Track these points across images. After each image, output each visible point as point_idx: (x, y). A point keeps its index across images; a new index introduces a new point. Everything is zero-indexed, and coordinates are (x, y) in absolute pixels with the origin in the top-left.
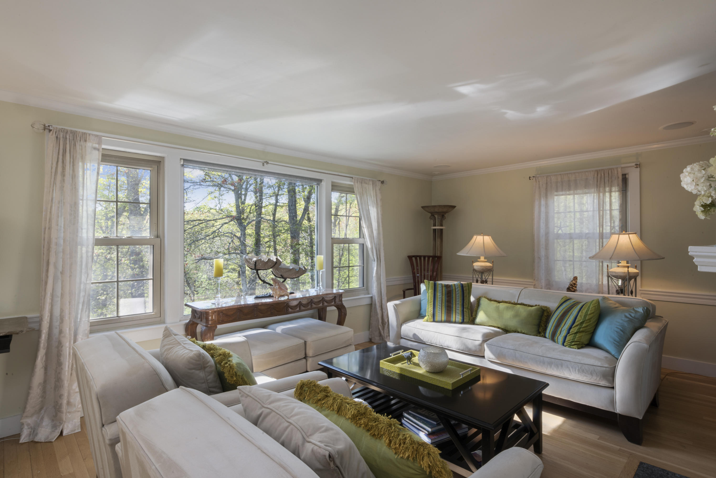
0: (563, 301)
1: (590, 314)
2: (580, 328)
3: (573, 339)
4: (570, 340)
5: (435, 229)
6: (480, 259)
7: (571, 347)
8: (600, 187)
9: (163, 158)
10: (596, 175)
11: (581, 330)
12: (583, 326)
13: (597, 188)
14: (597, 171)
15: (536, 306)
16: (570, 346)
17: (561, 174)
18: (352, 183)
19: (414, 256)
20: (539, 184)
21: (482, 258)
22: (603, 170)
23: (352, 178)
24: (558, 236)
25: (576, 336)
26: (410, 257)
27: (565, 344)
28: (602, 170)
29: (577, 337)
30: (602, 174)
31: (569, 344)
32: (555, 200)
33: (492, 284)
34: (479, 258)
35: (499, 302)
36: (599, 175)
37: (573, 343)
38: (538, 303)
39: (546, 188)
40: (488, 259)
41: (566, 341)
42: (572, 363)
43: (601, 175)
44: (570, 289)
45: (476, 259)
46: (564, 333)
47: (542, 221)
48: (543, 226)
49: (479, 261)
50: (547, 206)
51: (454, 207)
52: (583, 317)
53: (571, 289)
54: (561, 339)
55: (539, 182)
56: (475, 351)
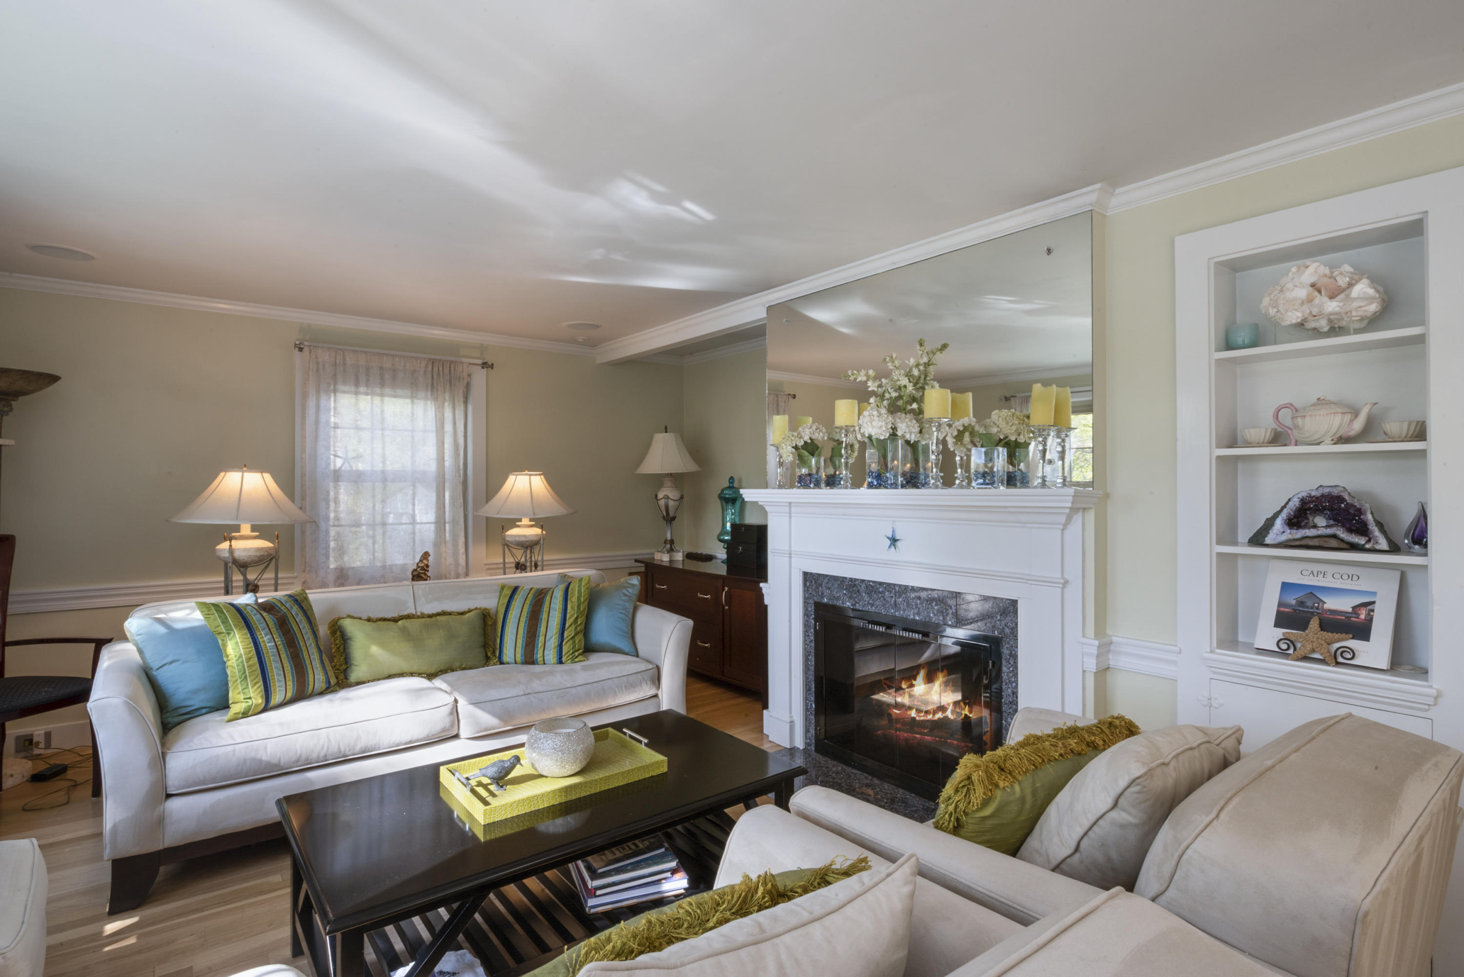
0: (510, 592)
1: (583, 602)
2: (576, 628)
3: (573, 648)
4: (569, 651)
6: (239, 532)
7: (576, 660)
8: (437, 390)
10: (430, 368)
11: (578, 629)
12: (579, 623)
13: (432, 391)
14: (433, 362)
15: (471, 610)
16: (573, 661)
17: (365, 353)
20: (317, 363)
22: (442, 362)
24: (337, 475)
25: (575, 641)
27: (564, 659)
28: (440, 360)
29: (577, 642)
30: (441, 369)
31: (571, 656)
36: (436, 369)
37: (576, 654)
39: (335, 375)
41: (564, 654)
42: (614, 679)
43: (439, 369)
44: (421, 577)
46: (553, 642)
47: (322, 443)
48: (324, 453)
50: (336, 411)
51: (54, 379)
52: (576, 609)
53: (423, 576)
54: (551, 655)
55: (317, 358)
56: (444, 730)
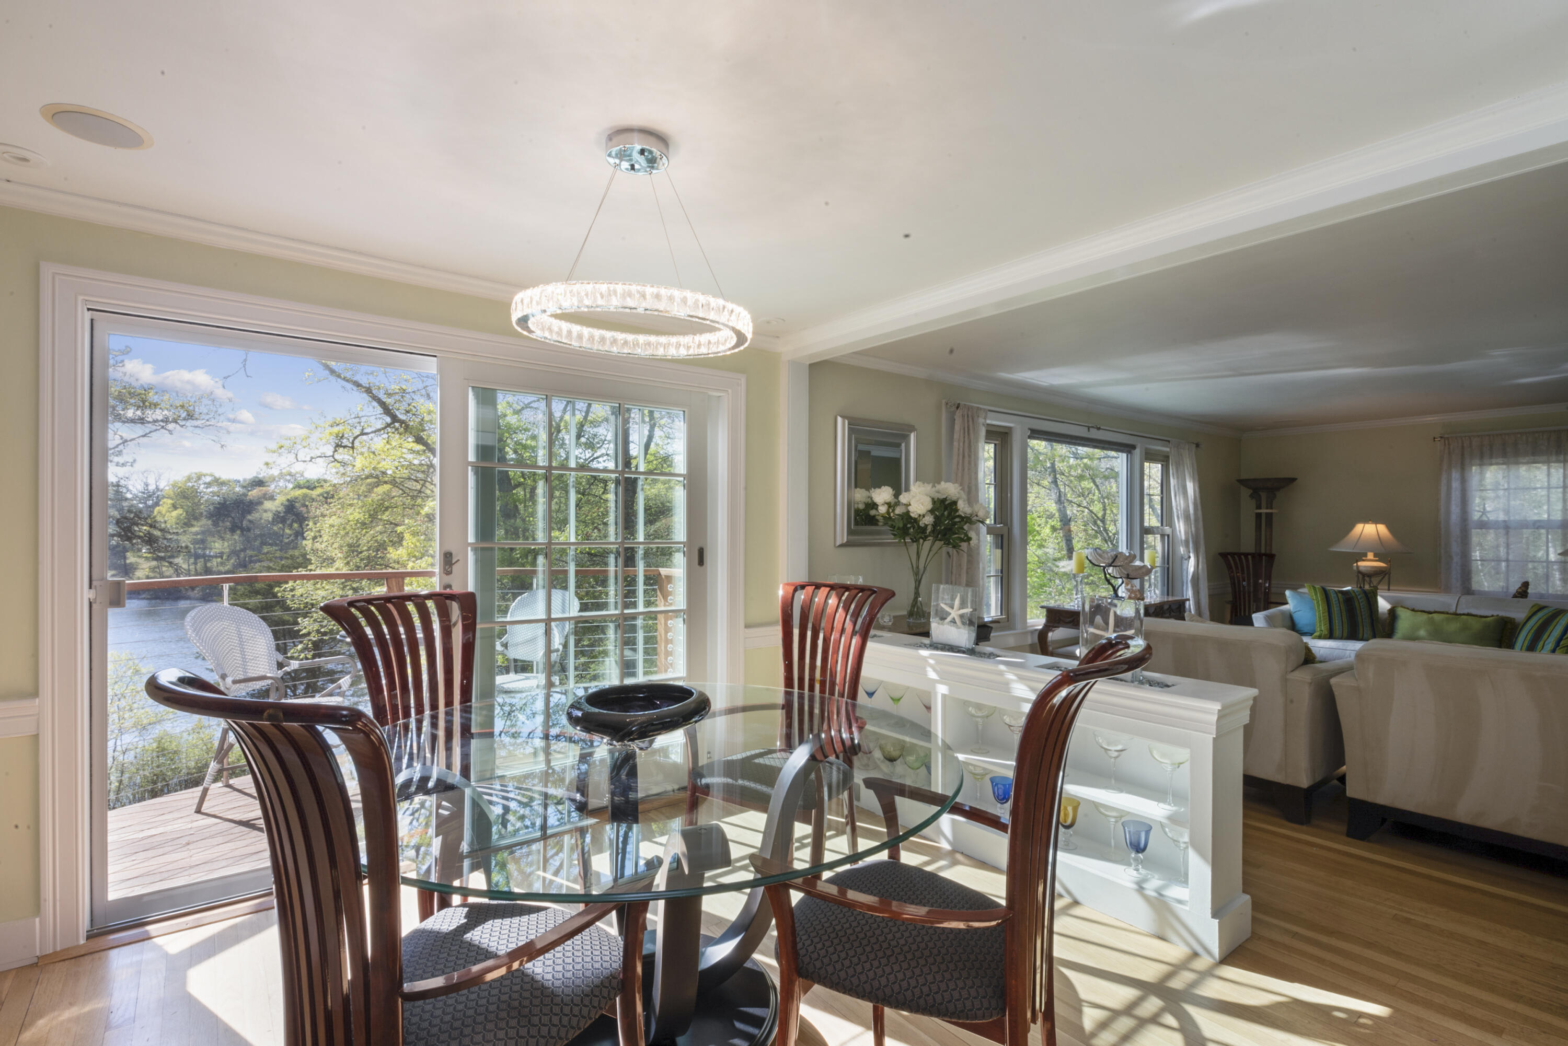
0: (1535, 609)
5: (1260, 514)
9: (1010, 428)
15: (1493, 616)
17: (1489, 435)
18: (1168, 449)
19: (1229, 554)
20: (1449, 448)
21: (1370, 556)
23: (1169, 441)
24: (1483, 525)
26: (1224, 555)
32: (1473, 471)
33: (1389, 590)
34: (1366, 555)
35: (1430, 613)
38: (1495, 613)
39: (1463, 455)
40: (1379, 556)
45: (1361, 556)
47: (1453, 502)
48: (1455, 510)
49: (1364, 560)
50: (1464, 481)
51: (1293, 480)
55: (1449, 444)
